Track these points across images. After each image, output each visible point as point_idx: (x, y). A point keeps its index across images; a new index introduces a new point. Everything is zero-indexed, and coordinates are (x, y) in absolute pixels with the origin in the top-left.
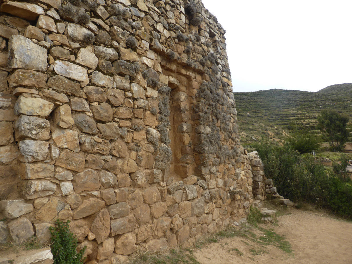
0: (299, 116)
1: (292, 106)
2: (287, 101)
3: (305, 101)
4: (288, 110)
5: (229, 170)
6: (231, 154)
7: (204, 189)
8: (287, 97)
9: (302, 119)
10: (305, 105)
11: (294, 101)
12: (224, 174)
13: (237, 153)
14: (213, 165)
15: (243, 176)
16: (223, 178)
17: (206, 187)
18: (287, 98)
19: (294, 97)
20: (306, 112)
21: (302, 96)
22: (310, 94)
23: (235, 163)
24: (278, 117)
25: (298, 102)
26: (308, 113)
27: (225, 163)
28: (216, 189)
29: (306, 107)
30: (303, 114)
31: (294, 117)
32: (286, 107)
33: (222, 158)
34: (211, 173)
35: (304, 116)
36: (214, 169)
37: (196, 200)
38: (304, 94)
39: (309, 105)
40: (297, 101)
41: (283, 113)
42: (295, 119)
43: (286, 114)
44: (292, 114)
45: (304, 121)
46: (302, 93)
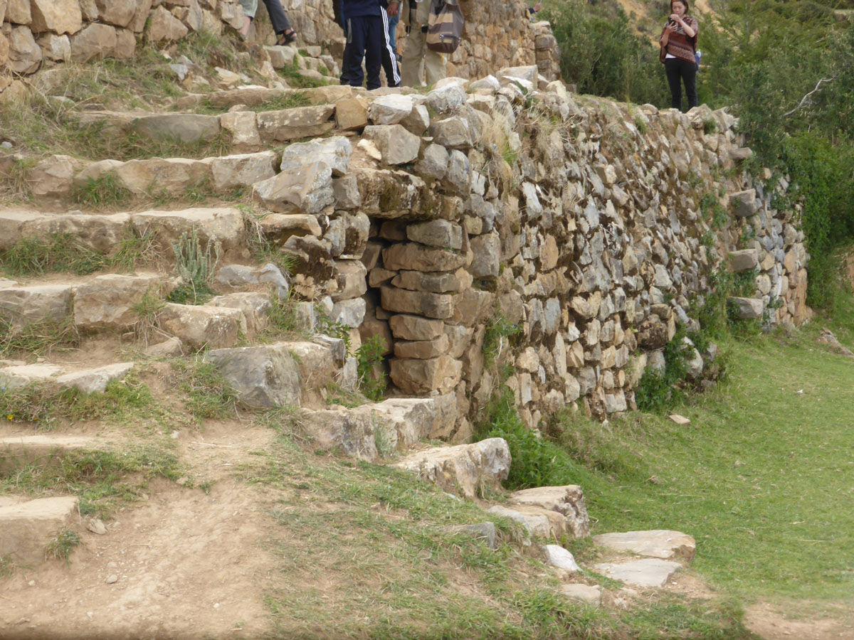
5: (500, 36)
6: (505, 9)
7: (469, 55)
12: (493, 42)
13: (514, 11)
14: (481, 22)
15: (521, 56)
16: (491, 47)
17: (471, 53)
23: (509, 29)
27: (495, 23)
28: (483, 61)
33: (492, 15)
34: (478, 33)
36: (481, 27)
37: (460, 67)
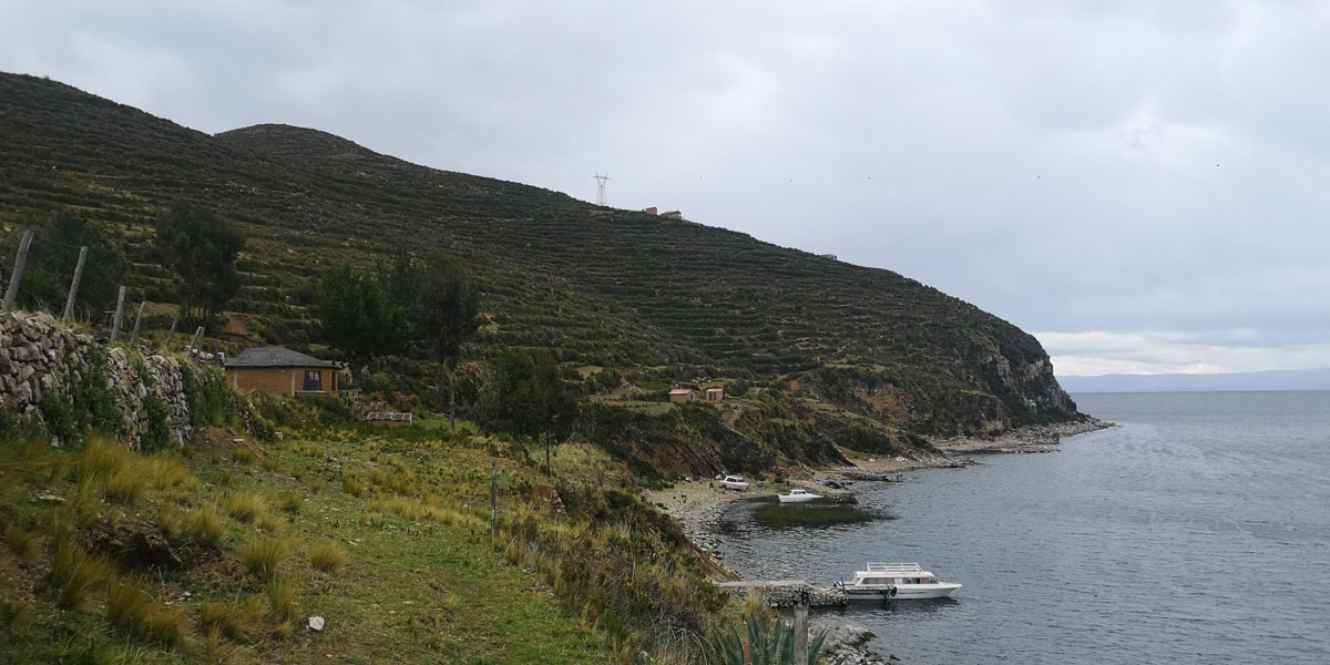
0: (114, 206)
1: (101, 163)
2: (86, 143)
3: (153, 159)
4: (79, 177)
8: (87, 125)
9: (125, 220)
10: (151, 172)
11: (113, 146)
18: (86, 129)
19: (118, 134)
20: (145, 199)
21: (151, 135)
22: (181, 136)
24: (30, 195)
25: (128, 157)
26: (153, 202)
29: (152, 181)
30: (133, 202)
31: (98, 206)
32: (73, 165)
35: (135, 212)
38: (160, 131)
39: (168, 176)
40: (127, 153)
41: (55, 185)
42: (97, 214)
43: (68, 191)
44: (90, 196)
45: (129, 229)
46: (154, 124)
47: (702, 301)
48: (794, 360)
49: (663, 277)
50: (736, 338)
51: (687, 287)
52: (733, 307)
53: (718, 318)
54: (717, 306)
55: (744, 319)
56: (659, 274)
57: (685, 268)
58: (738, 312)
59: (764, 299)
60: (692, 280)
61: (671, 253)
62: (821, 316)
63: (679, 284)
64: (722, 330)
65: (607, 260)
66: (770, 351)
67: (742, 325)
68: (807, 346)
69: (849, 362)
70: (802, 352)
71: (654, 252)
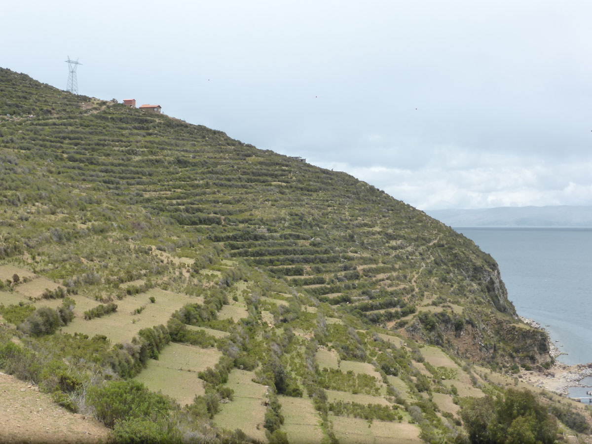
47: (269, 230)
48: (391, 304)
49: (211, 198)
50: (327, 277)
51: (241, 211)
52: (298, 237)
53: (295, 252)
54: (285, 237)
55: (317, 252)
56: (205, 193)
57: (221, 185)
58: (307, 243)
59: (318, 225)
60: (239, 201)
61: (195, 165)
62: (372, 245)
63: (230, 207)
64: (307, 267)
65: (144, 174)
66: (363, 293)
67: (322, 261)
68: (390, 286)
69: (434, 304)
70: (392, 294)
71: (180, 162)
